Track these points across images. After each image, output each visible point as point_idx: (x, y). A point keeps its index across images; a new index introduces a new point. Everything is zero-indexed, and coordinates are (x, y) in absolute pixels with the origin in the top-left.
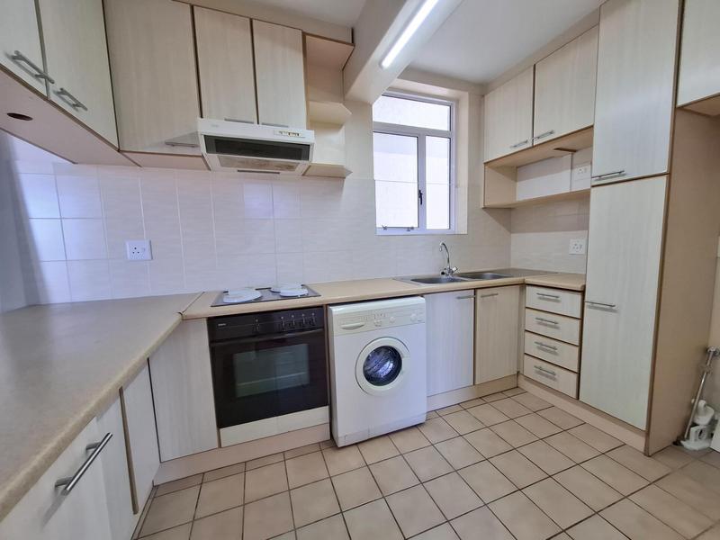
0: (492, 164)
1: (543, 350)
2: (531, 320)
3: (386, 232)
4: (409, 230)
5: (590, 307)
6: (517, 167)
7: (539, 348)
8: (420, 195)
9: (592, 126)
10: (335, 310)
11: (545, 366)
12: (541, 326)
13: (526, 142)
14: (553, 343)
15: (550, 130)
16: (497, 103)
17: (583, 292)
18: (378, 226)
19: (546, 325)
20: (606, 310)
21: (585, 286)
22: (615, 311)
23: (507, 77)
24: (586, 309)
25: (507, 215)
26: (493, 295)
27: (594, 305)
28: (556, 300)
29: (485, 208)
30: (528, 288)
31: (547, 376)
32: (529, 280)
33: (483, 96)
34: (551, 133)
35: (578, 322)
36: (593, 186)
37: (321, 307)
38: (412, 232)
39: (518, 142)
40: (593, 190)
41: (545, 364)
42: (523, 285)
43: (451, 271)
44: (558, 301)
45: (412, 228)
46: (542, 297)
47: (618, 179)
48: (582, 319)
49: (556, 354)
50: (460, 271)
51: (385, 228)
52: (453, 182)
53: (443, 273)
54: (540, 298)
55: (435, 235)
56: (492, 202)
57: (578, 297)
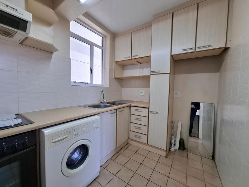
0: (117, 63)
1: (137, 129)
2: (133, 119)
3: (75, 84)
4: (86, 84)
5: (151, 113)
6: (124, 66)
7: (135, 128)
8: (91, 70)
9: (150, 56)
10: (46, 131)
11: (137, 134)
12: (136, 120)
13: (129, 57)
14: (140, 126)
15: (137, 55)
16: (119, 42)
17: (149, 108)
18: (71, 81)
19: (138, 120)
20: (155, 113)
21: (149, 106)
22: (157, 114)
23: (123, 34)
24: (150, 114)
25: (121, 81)
26: (122, 111)
27: (152, 112)
28: (141, 111)
29: (115, 78)
30: (131, 107)
31: (138, 138)
32: (132, 104)
33: (114, 38)
34: (137, 56)
35: (147, 118)
36: (151, 74)
37: (35, 130)
38: (87, 85)
39: (126, 57)
40: (151, 75)
41: (137, 133)
42: (130, 106)
43: (105, 102)
44: (141, 112)
45: (87, 83)
46: (136, 110)
47: (157, 73)
48: (148, 117)
49: (141, 130)
50: (108, 101)
51: (75, 82)
52: (104, 67)
53: (101, 103)
54: (136, 111)
55: (97, 87)
56: (117, 76)
57: (147, 110)
